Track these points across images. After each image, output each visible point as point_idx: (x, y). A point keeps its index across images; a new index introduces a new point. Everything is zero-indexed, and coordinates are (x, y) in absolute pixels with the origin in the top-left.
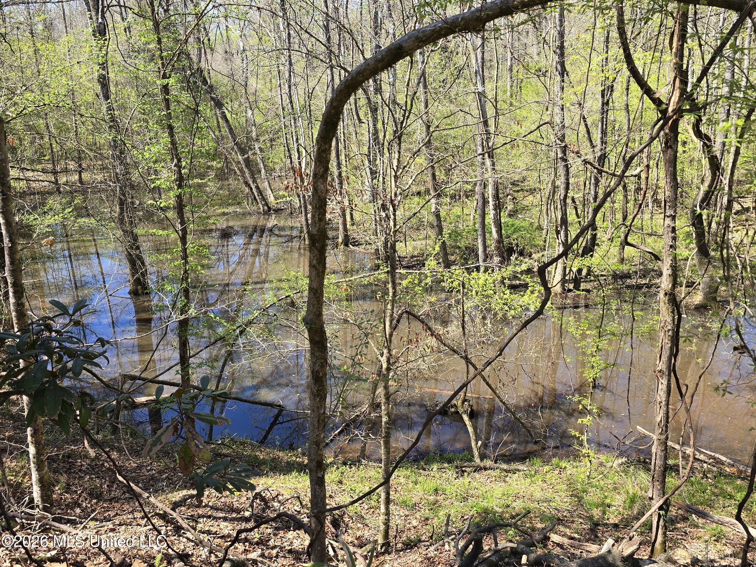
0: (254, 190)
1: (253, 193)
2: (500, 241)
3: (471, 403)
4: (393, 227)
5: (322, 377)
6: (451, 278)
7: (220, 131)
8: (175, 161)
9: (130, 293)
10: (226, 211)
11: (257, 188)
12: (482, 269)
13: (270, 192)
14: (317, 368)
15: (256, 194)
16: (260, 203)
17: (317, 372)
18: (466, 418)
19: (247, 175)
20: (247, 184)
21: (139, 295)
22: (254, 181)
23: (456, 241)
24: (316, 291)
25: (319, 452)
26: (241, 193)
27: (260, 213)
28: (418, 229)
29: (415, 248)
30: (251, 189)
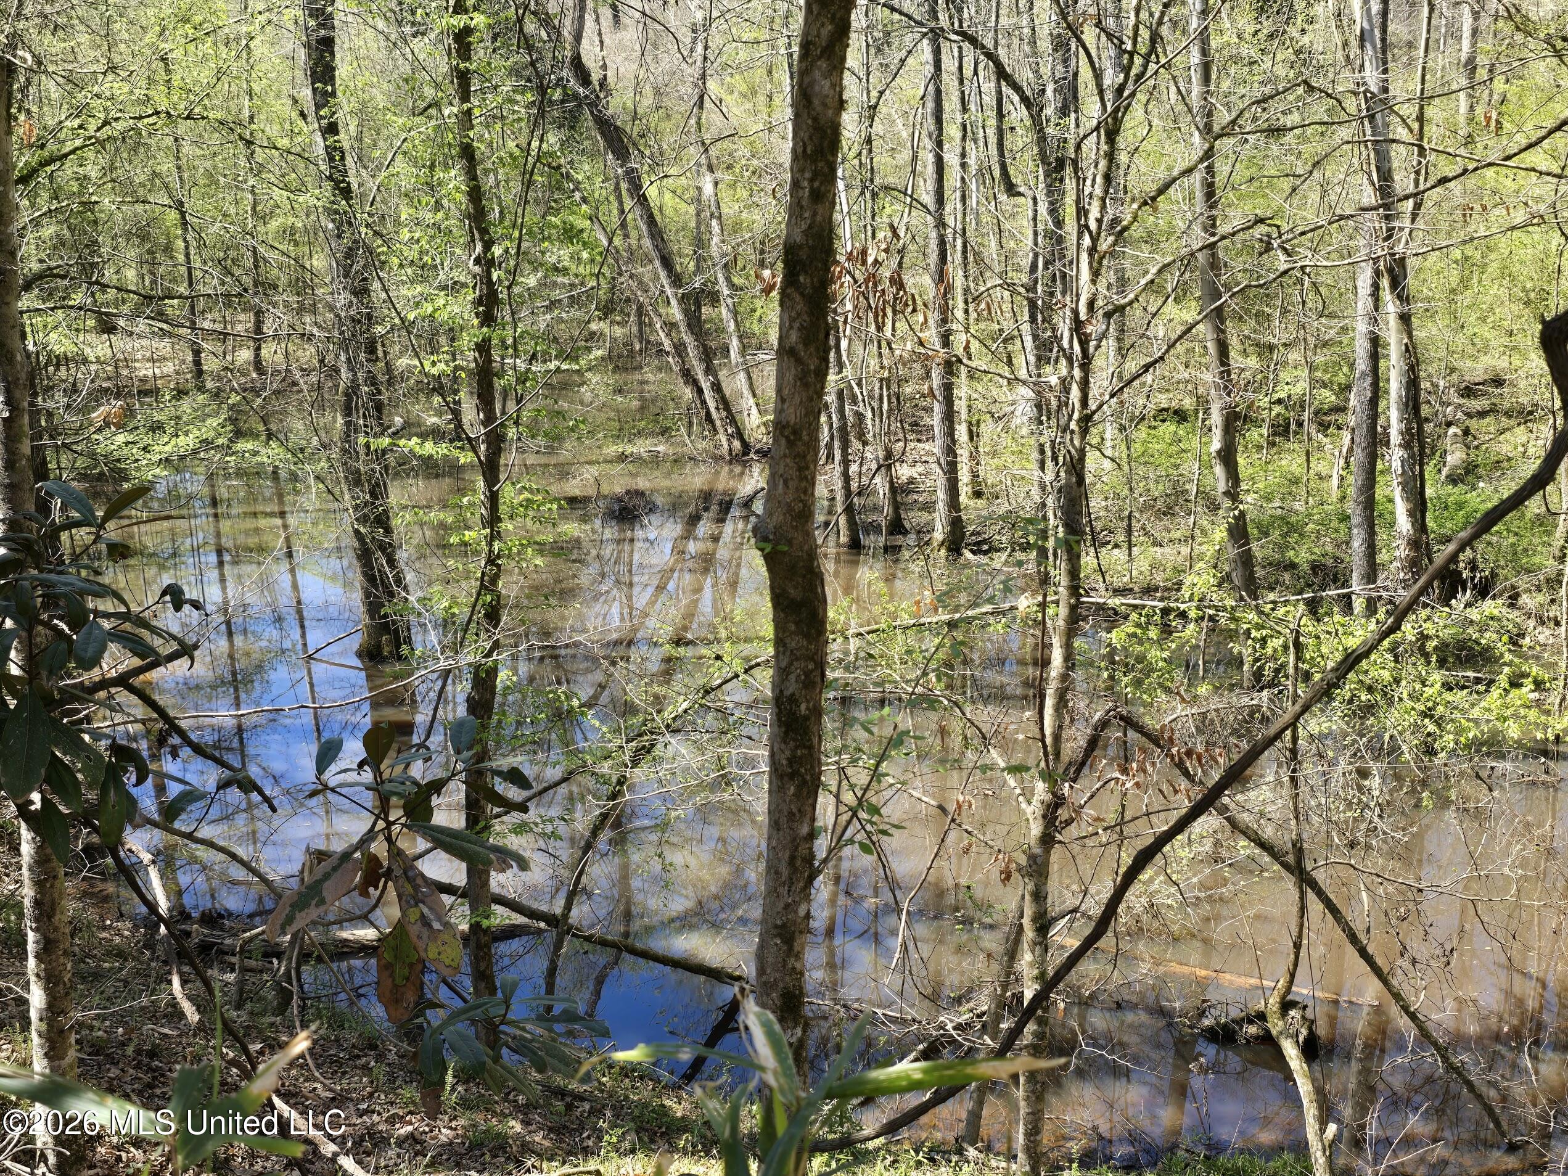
0: (708, 394)
1: (703, 402)
2: (1419, 543)
3: (1309, 1013)
4: (1077, 406)
5: (806, 718)
6: (1259, 627)
7: (626, 236)
8: (479, 248)
9: (359, 655)
10: (629, 449)
11: (717, 387)
12: (1358, 604)
13: (751, 401)
14: (792, 687)
15: (712, 405)
16: (721, 431)
17: (793, 700)
18: (1291, 1051)
19: (692, 352)
20: (688, 376)
21: (383, 660)
22: (709, 370)
23: (1284, 547)
24: (795, 432)
25: (791, 962)
26: (671, 404)
27: (721, 457)
28: (1169, 512)
29: (1155, 566)
30: (700, 391)
